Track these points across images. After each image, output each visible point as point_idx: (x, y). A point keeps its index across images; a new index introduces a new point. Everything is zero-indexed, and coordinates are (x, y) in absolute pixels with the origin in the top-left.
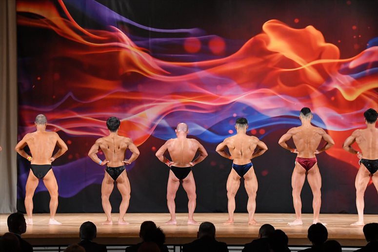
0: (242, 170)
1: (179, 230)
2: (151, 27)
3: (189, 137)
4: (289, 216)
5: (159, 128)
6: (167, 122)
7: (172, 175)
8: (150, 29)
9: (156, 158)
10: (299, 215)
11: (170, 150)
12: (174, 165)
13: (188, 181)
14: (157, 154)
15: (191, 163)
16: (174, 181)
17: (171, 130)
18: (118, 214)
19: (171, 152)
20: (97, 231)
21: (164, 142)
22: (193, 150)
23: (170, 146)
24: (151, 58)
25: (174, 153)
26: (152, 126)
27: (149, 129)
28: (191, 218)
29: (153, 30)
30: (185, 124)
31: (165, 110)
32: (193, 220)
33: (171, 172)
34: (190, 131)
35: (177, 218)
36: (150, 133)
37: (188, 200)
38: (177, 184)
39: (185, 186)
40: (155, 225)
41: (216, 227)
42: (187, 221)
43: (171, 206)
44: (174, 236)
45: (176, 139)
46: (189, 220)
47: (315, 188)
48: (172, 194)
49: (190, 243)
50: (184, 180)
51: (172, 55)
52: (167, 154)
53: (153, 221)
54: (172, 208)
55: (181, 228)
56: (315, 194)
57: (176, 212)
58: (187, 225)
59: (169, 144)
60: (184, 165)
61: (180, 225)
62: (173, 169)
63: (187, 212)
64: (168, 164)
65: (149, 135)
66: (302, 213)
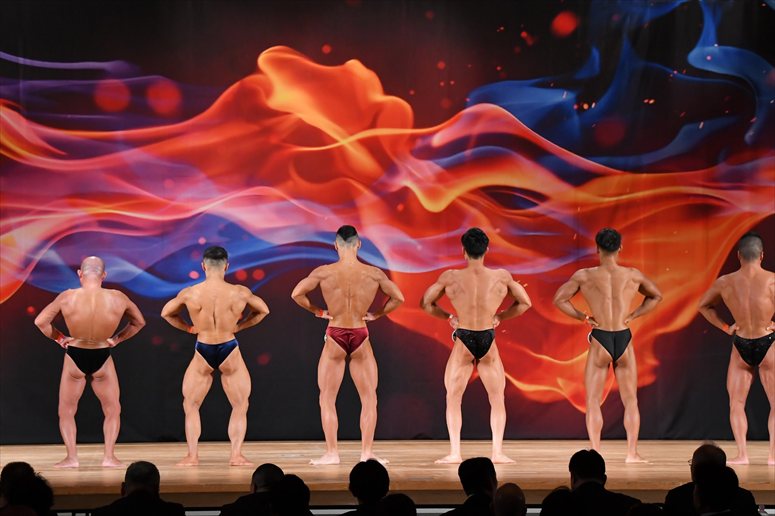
0: (216, 355)
1: (85, 480)
2: (24, 57)
3: (106, 285)
4: (314, 447)
5: (43, 268)
6: (61, 255)
7: (69, 365)
8: (21, 60)
9: (36, 329)
10: (333, 445)
11: (66, 311)
12: (73, 345)
13: (103, 378)
14: (38, 321)
15: (111, 341)
16: (75, 377)
17: (68, 272)
19: (68, 316)
21: (52, 297)
22: (115, 313)
23: (66, 304)
24: (23, 121)
25: (76, 318)
26: (27, 262)
27: (22, 270)
28: (110, 455)
29: (28, 62)
30: (99, 259)
31: (52, 233)
32: (114, 457)
33: (68, 359)
34: (109, 274)
35: (80, 454)
36: (24, 277)
37: (102, 417)
38: (81, 384)
39: (97, 387)
40: (31, 470)
41: (161, 473)
42: (102, 461)
43: (68, 428)
44: (72, 493)
45: (80, 290)
46: (106, 459)
47: (365, 389)
48: (69, 404)
49: (107, 506)
50: (95, 374)
51: (69, 116)
52: (59, 322)
53: (28, 462)
54: (69, 434)
55: (89, 476)
56: (364, 400)
57: (78, 442)
58: (100, 468)
59: (63, 301)
60: (96, 344)
61: (86, 469)
62: (73, 351)
63: (102, 441)
64: (61, 342)
65: (19, 282)
66: (339, 439)
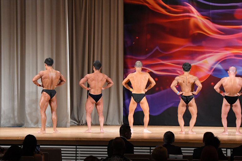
1: (230, 138)
2: (212, 3)
3: (237, 76)
5: (216, 70)
6: (222, 66)
7: (225, 102)
8: (211, 4)
9: (215, 90)
11: (224, 85)
12: (226, 95)
13: (236, 106)
14: (215, 87)
15: (238, 94)
16: (227, 105)
17: (225, 72)
18: (189, 127)
19: (224, 86)
20: (175, 138)
21: (220, 79)
22: (240, 85)
23: (224, 82)
24: (211, 23)
25: (227, 87)
26: (211, 68)
27: (210, 71)
28: (238, 131)
29: (213, 4)
30: (234, 67)
31: (219, 59)
32: (239, 132)
33: (224, 99)
34: (238, 72)
35: (228, 130)
36: (210, 73)
37: (236, 119)
38: (229, 108)
39: (234, 109)
40: (213, 135)
42: (235, 133)
43: (224, 122)
44: (226, 142)
45: (228, 78)
46: (237, 132)
48: (225, 114)
50: (233, 105)
51: (226, 21)
52: (222, 88)
53: (212, 132)
54: (225, 124)
55: (231, 137)
57: (228, 126)
58: (235, 135)
59: (223, 81)
60: (234, 95)
61: (230, 135)
62: (226, 97)
63: (236, 126)
64: (222, 94)
65: (209, 75)
